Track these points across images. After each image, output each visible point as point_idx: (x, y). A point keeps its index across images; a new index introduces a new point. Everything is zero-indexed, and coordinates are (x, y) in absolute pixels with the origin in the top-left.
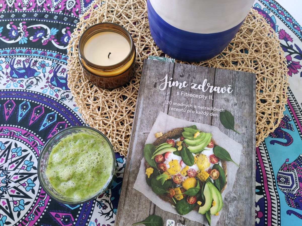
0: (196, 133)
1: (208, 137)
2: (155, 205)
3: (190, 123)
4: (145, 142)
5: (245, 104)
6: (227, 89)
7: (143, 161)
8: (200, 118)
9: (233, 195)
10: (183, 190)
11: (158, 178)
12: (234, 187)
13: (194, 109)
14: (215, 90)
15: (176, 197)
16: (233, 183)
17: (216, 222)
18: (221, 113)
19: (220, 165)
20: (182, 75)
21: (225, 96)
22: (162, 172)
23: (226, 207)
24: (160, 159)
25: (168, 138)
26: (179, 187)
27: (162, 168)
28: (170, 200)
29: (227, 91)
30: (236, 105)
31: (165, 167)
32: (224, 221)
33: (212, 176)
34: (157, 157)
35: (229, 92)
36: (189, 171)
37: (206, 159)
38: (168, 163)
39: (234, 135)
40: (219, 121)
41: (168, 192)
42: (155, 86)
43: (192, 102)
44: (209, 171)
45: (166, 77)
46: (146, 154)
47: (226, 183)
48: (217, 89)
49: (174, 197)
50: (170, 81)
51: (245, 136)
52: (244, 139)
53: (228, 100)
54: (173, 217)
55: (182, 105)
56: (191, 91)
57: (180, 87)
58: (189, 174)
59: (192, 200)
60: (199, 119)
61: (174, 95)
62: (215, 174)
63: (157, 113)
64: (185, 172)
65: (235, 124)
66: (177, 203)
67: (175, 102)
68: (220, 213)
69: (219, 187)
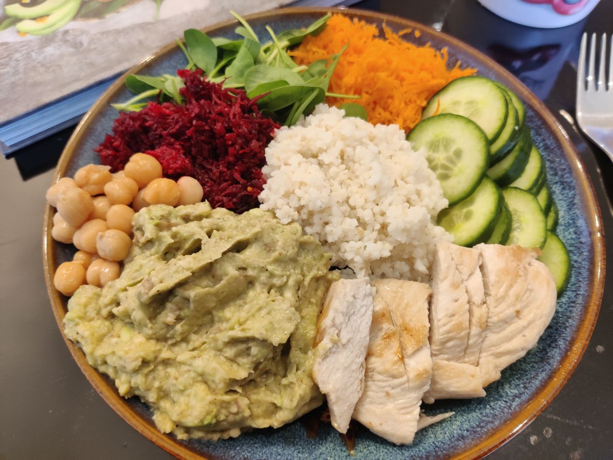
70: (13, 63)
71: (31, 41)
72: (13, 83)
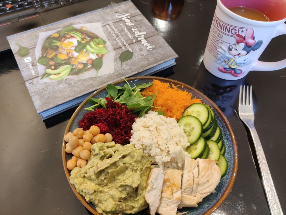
70: (48, 90)
71: (54, 82)
72: (49, 97)
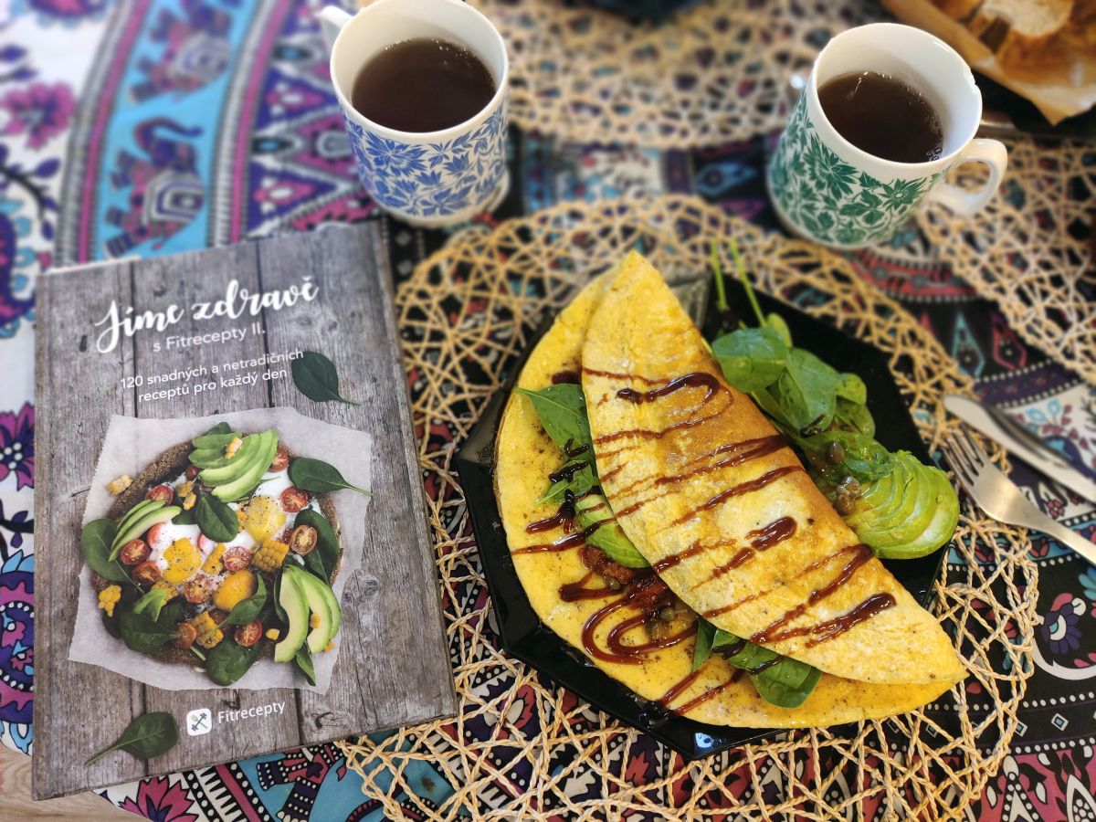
0: (230, 442)
1: (267, 442)
2: (144, 686)
3: (210, 421)
4: (81, 518)
5: (361, 316)
6: (300, 290)
7: (84, 576)
8: (235, 397)
9: (366, 577)
10: (220, 613)
11: (140, 608)
12: (365, 556)
13: (212, 378)
14: (265, 303)
15: (202, 642)
16: (362, 545)
17: (330, 669)
18: (295, 365)
19: (316, 508)
20: (158, 289)
21: (298, 313)
22: (148, 586)
23: (350, 619)
24: (136, 552)
25: (147, 485)
26: (205, 610)
27: (147, 575)
28: (185, 658)
29: (301, 298)
30: (333, 326)
31: (154, 571)
32: (353, 658)
33: (298, 547)
34: (126, 548)
35: (307, 297)
36: (229, 557)
37: (270, 506)
38: (161, 556)
39: (343, 412)
40: (294, 388)
41: (173, 636)
42: (83, 347)
43: (203, 359)
44: (287, 537)
45: (113, 311)
46: (92, 552)
47: (341, 554)
48: (270, 298)
49: (195, 644)
50: (127, 316)
51: (375, 405)
52: (374, 416)
53: (307, 322)
54: (203, 699)
55: (176, 375)
56: (196, 328)
57: (161, 327)
58: (229, 563)
59: (250, 634)
60: (234, 402)
61: (146, 354)
62: (306, 538)
63: (102, 423)
64: (215, 561)
65: (340, 381)
66: (206, 656)
67: (154, 373)
68: (337, 641)
69: (321, 571)
